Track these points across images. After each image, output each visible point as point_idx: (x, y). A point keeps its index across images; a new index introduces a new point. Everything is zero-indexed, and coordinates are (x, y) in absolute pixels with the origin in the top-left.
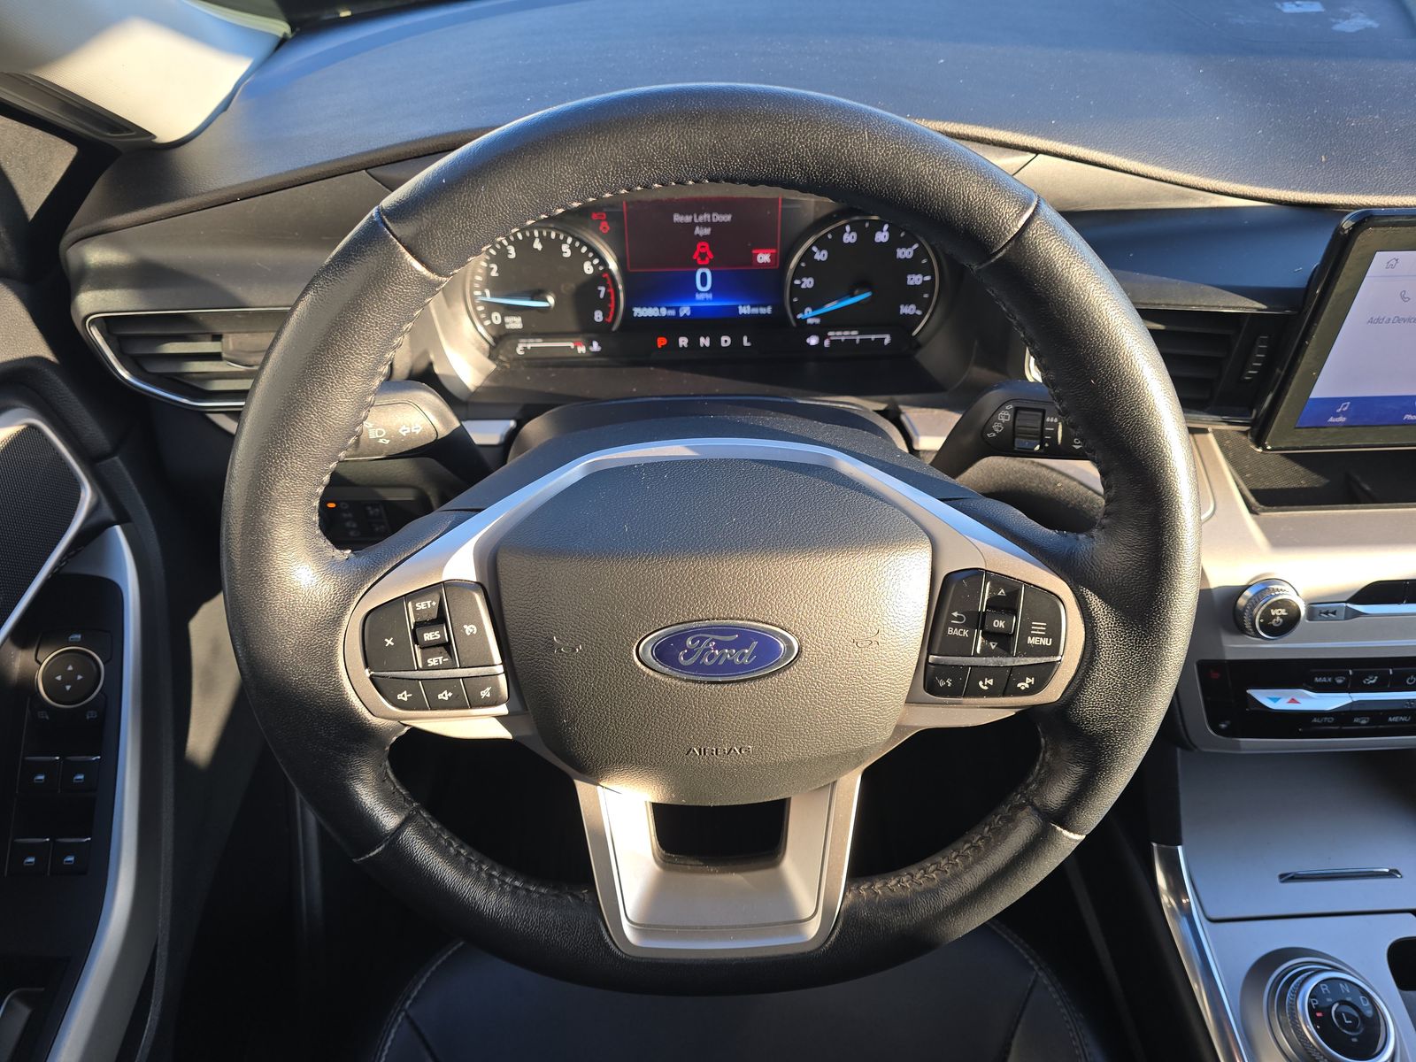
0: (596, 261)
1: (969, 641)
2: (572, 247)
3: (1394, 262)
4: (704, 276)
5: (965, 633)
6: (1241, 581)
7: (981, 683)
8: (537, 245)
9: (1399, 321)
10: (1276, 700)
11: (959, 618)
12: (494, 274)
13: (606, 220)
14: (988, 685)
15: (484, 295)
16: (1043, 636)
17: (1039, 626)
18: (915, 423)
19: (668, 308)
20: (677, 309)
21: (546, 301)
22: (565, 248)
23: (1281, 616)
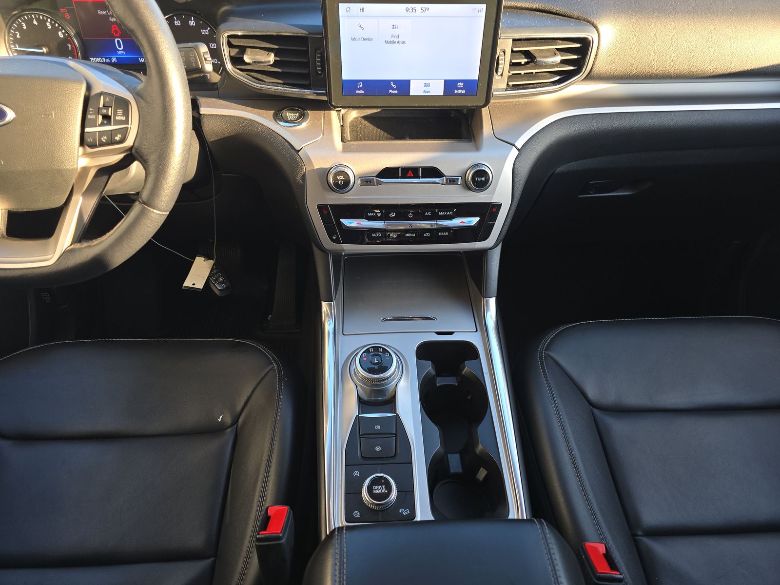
0: (63, 31)
1: (96, 120)
2: (51, 23)
3: (349, 9)
4: (118, 42)
5: (94, 116)
6: (327, 166)
7: (102, 139)
8: (35, 22)
9: (364, 39)
10: (350, 223)
11: (92, 111)
12: (18, 36)
13: (67, 12)
14: (105, 139)
15: (16, 47)
16: (122, 116)
17: (120, 112)
18: (201, 102)
19: (106, 58)
20: (110, 59)
21: (42, 50)
22: (48, 24)
23: (342, 180)
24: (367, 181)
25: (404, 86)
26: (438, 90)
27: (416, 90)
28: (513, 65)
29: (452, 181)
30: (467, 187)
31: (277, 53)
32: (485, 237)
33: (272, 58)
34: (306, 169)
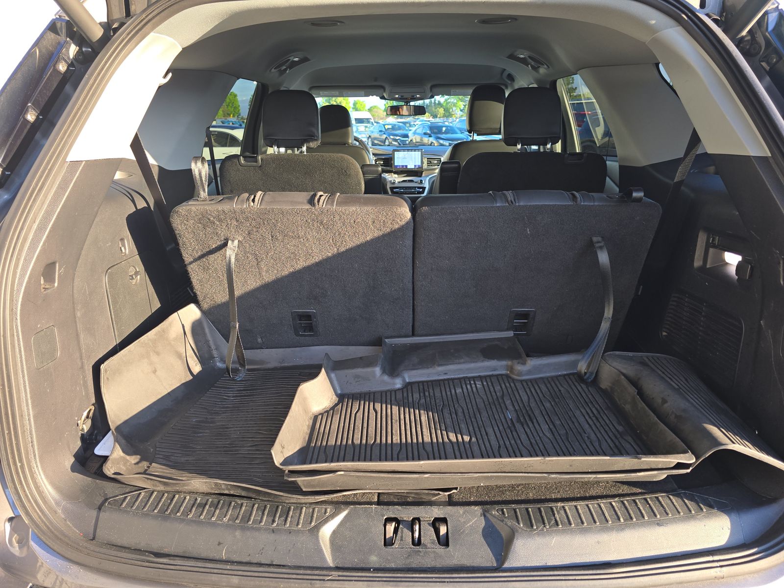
6: (391, 181)
23: (394, 183)
24: (399, 182)
25: (406, 166)
26: (413, 167)
27: (408, 167)
28: (428, 163)
29: (416, 182)
30: (419, 184)
31: (383, 161)
32: (423, 193)
33: (382, 162)
34: (387, 181)
